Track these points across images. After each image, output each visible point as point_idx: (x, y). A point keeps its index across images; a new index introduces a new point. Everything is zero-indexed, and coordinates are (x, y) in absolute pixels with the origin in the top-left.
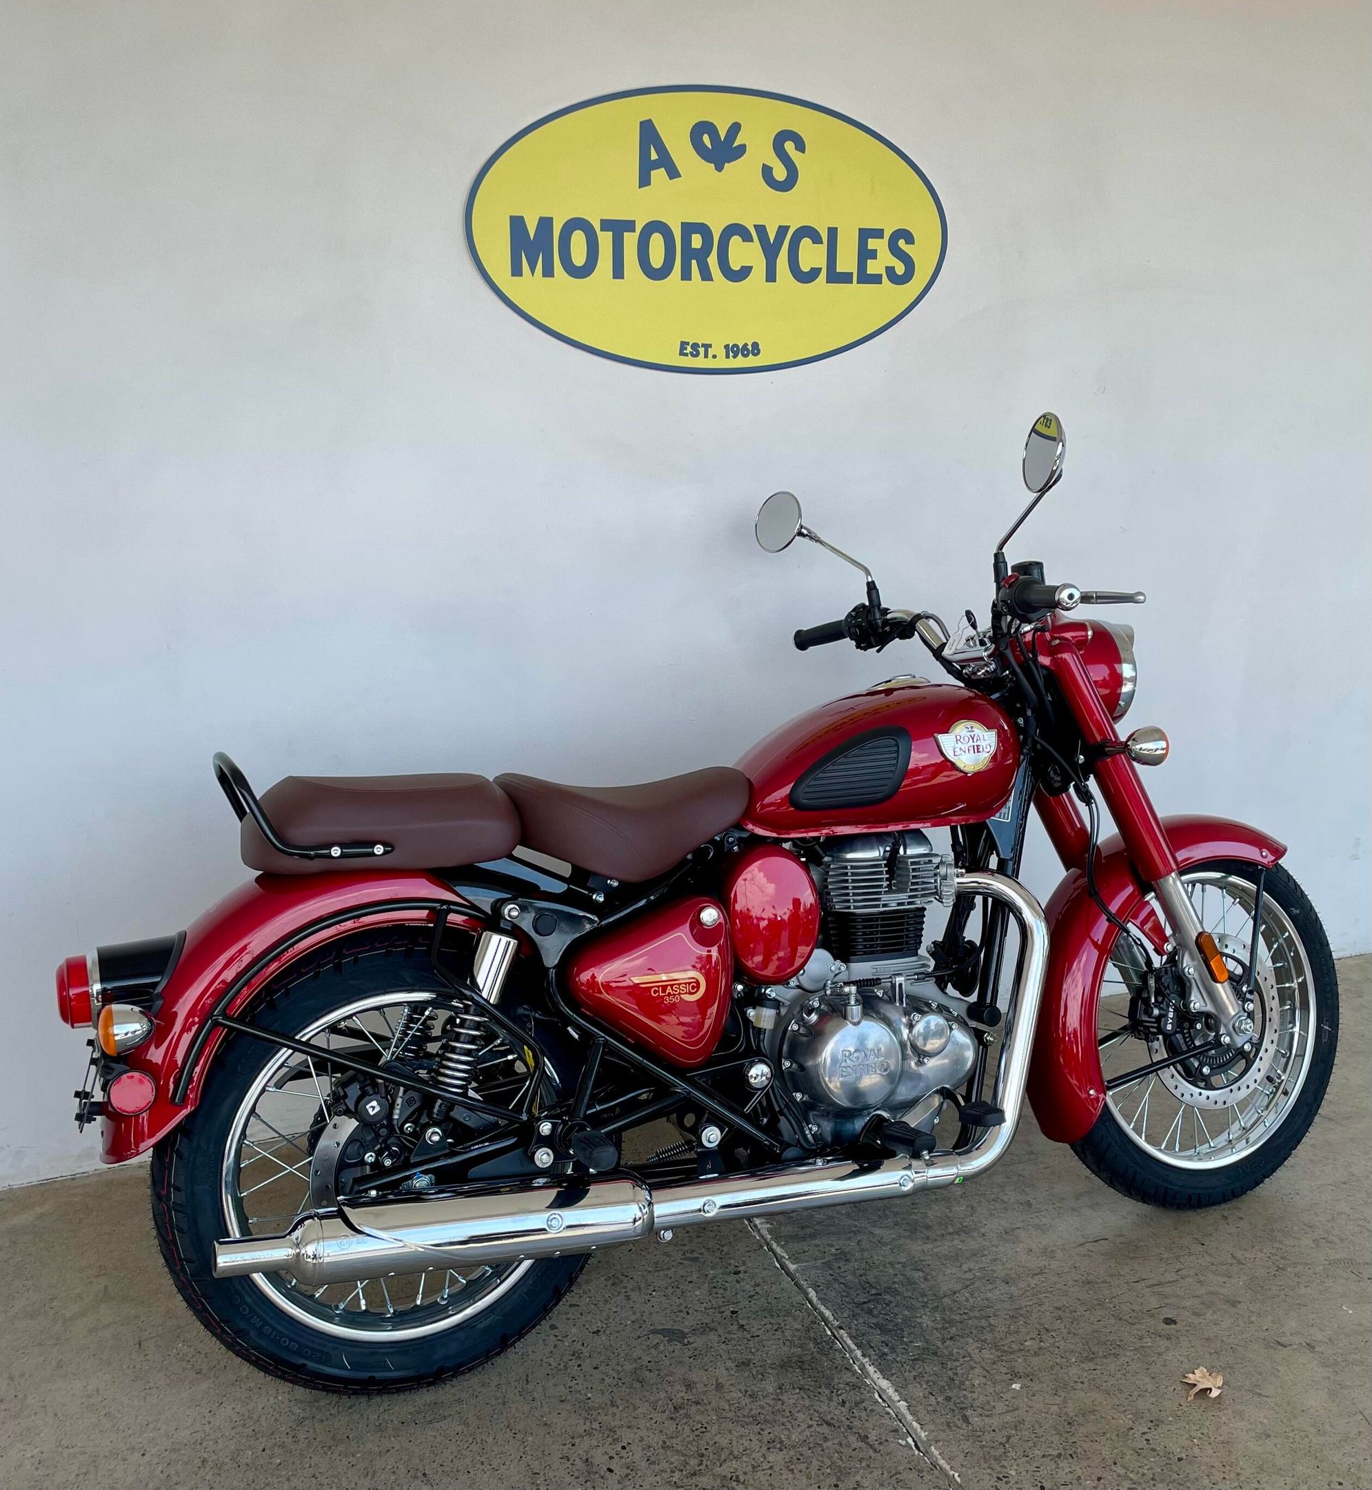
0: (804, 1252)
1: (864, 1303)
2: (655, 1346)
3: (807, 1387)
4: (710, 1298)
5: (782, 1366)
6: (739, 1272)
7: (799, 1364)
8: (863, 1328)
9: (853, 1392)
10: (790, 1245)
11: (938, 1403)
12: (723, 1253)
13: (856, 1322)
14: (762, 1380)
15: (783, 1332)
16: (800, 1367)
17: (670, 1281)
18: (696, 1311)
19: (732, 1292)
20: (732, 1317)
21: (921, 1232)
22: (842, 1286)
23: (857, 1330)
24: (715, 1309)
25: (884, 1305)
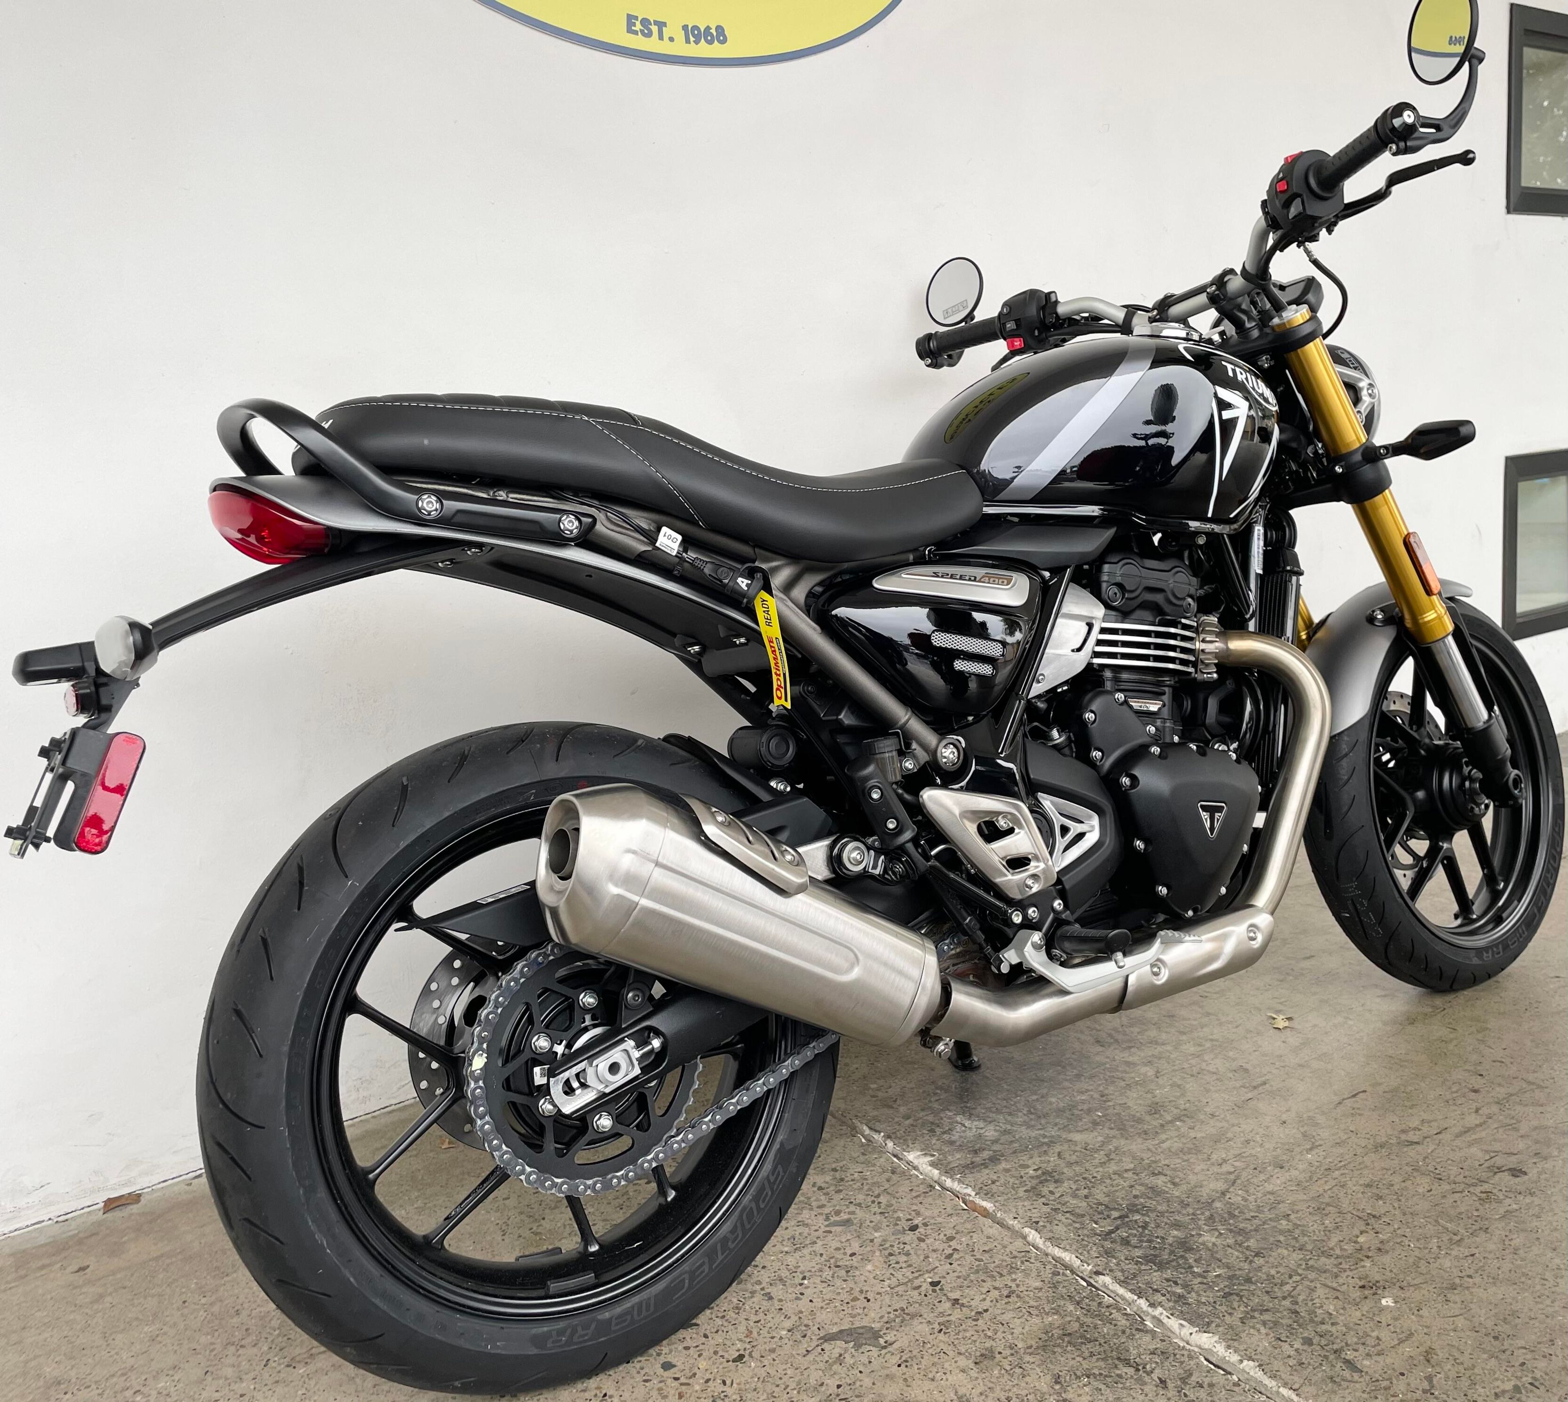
0: (993, 1182)
1: (1111, 1232)
2: (839, 1359)
3: (1096, 1372)
4: (891, 1270)
5: (1044, 1348)
6: (917, 1226)
7: (1067, 1338)
8: (1129, 1266)
9: (1167, 1364)
10: (970, 1178)
11: (1297, 1350)
12: (883, 1206)
13: (1114, 1261)
14: (1025, 1376)
15: (1019, 1296)
16: (1069, 1342)
17: (823, 1259)
18: (878, 1293)
19: (918, 1256)
20: (934, 1291)
21: (1132, 1126)
22: (1068, 1215)
23: (1123, 1271)
24: (905, 1284)
25: (1140, 1230)
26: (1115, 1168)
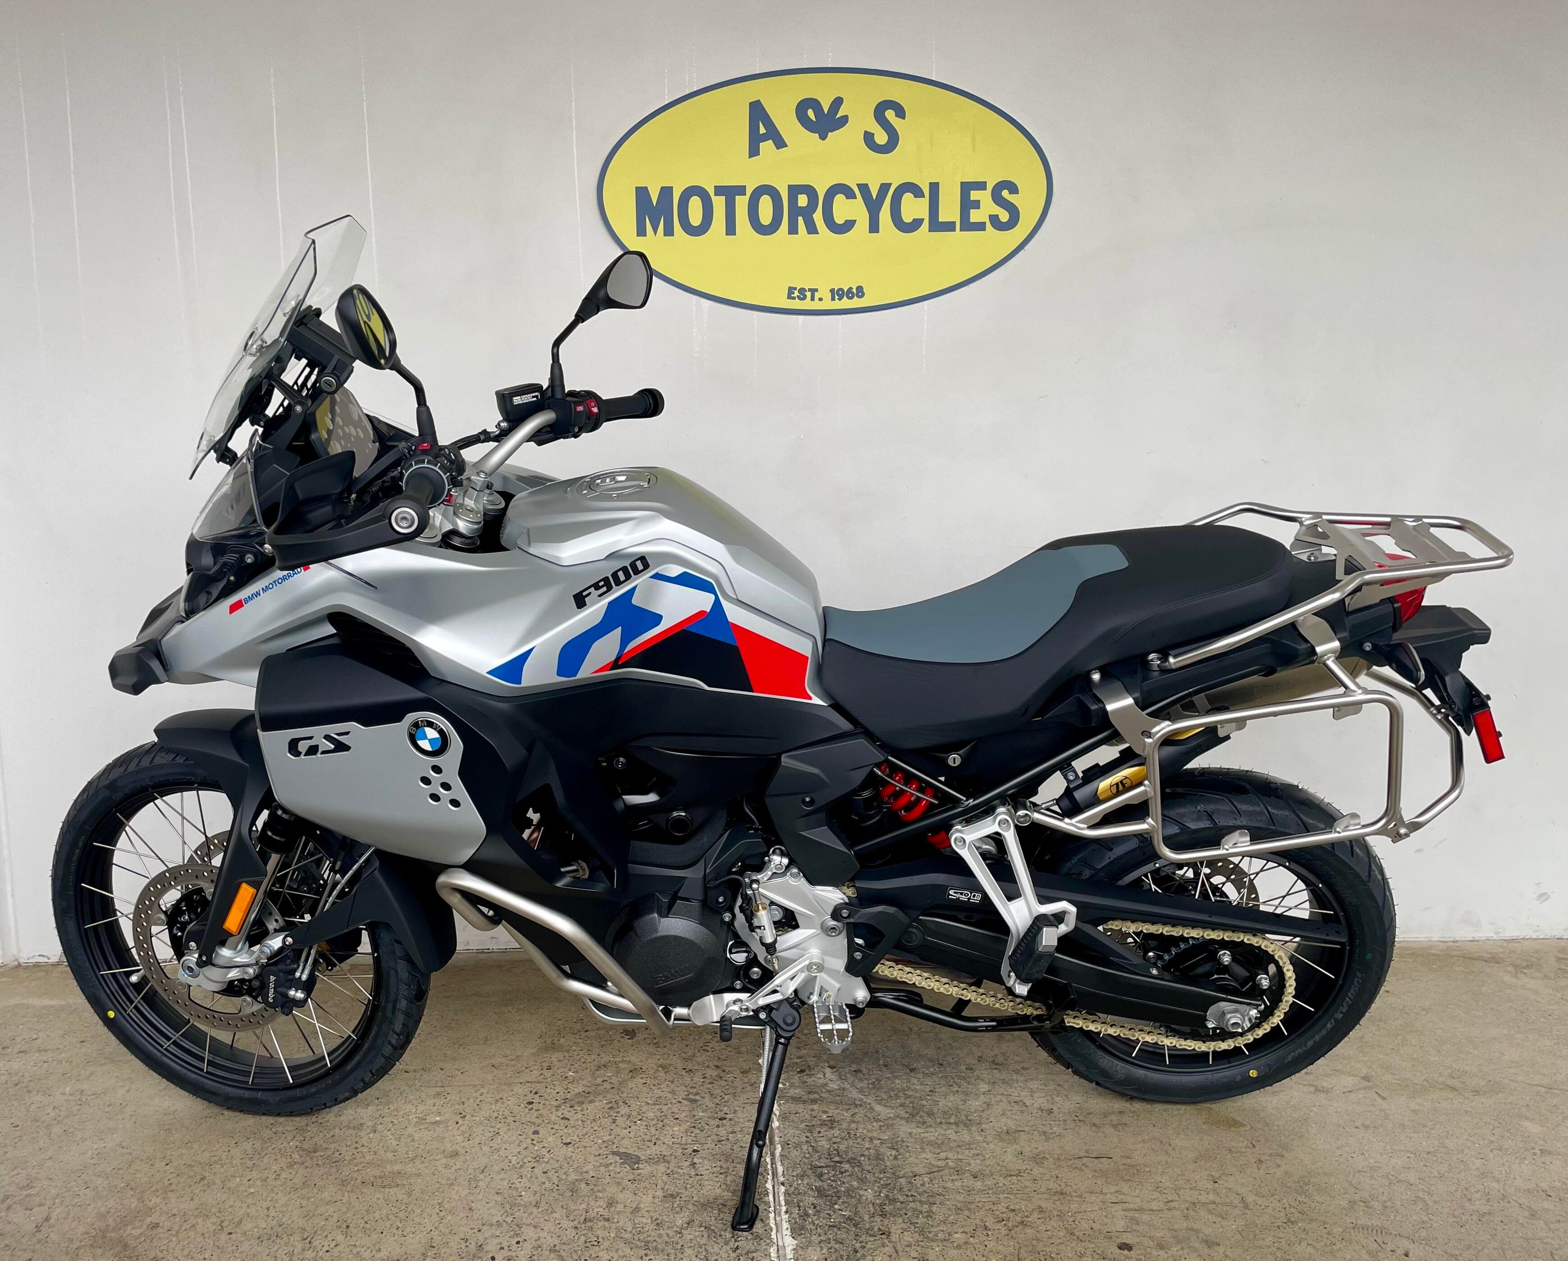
0: (796, 1113)
1: (820, 1166)
2: (607, 1164)
3: (713, 1228)
4: (684, 1135)
6: (725, 1119)
7: (720, 1207)
8: (802, 1188)
9: (752, 1241)
10: (789, 1106)
12: (724, 1101)
13: (800, 1182)
14: (677, 1213)
15: (726, 1176)
17: (660, 1114)
18: (663, 1143)
19: (706, 1133)
20: (691, 1154)
21: (921, 1117)
22: (810, 1149)
23: (796, 1189)
24: (682, 1144)
25: (838, 1173)
26: (874, 1135)
